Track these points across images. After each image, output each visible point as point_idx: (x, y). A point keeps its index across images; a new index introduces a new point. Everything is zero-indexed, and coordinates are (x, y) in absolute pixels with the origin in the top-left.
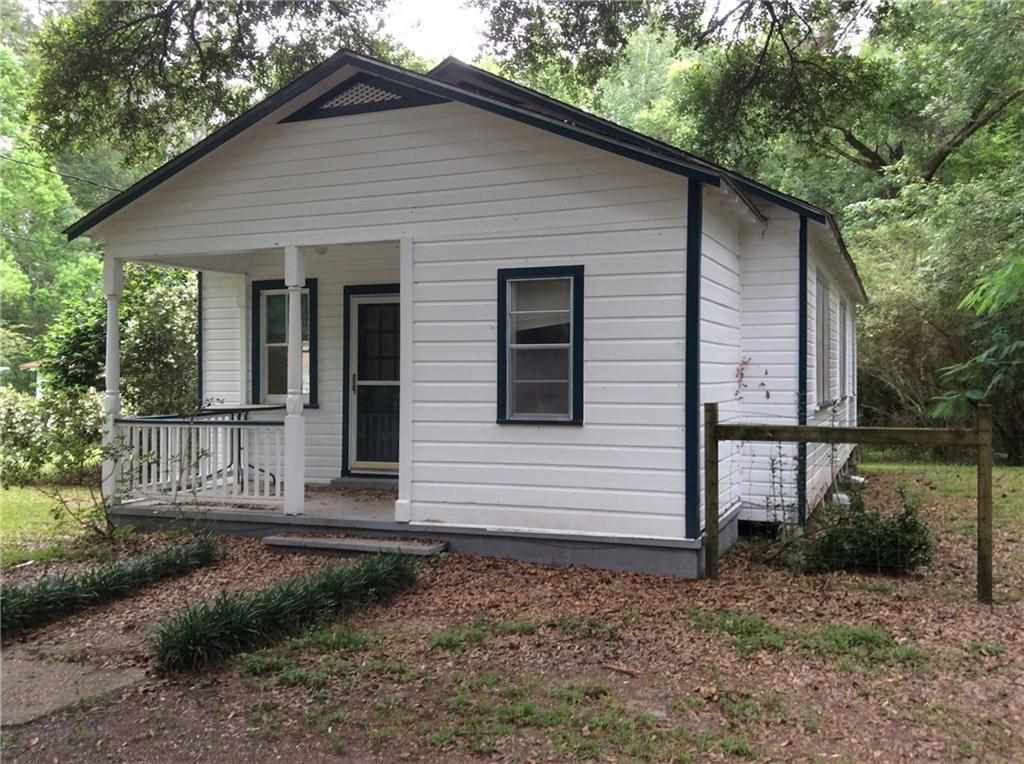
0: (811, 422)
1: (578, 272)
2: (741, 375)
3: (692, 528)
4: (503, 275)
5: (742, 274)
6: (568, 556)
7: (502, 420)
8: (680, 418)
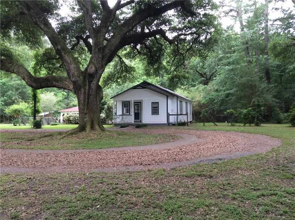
0: (178, 114)
1: (158, 103)
2: (172, 111)
3: (167, 122)
4: (152, 103)
5: (172, 103)
6: (158, 125)
7: (152, 114)
8: (166, 114)
